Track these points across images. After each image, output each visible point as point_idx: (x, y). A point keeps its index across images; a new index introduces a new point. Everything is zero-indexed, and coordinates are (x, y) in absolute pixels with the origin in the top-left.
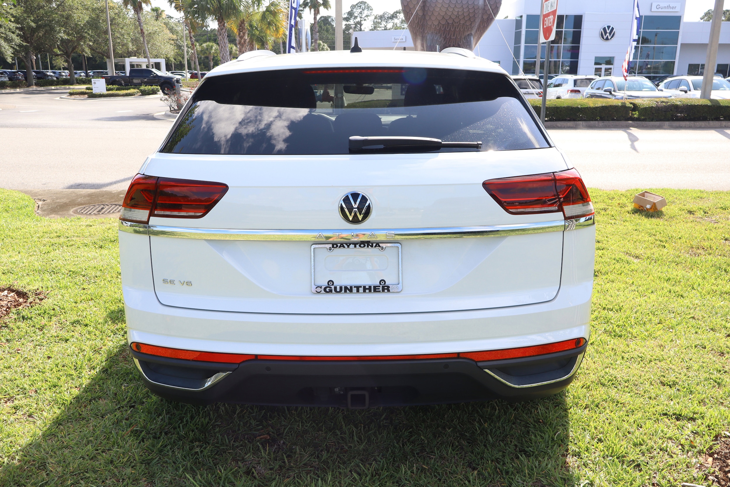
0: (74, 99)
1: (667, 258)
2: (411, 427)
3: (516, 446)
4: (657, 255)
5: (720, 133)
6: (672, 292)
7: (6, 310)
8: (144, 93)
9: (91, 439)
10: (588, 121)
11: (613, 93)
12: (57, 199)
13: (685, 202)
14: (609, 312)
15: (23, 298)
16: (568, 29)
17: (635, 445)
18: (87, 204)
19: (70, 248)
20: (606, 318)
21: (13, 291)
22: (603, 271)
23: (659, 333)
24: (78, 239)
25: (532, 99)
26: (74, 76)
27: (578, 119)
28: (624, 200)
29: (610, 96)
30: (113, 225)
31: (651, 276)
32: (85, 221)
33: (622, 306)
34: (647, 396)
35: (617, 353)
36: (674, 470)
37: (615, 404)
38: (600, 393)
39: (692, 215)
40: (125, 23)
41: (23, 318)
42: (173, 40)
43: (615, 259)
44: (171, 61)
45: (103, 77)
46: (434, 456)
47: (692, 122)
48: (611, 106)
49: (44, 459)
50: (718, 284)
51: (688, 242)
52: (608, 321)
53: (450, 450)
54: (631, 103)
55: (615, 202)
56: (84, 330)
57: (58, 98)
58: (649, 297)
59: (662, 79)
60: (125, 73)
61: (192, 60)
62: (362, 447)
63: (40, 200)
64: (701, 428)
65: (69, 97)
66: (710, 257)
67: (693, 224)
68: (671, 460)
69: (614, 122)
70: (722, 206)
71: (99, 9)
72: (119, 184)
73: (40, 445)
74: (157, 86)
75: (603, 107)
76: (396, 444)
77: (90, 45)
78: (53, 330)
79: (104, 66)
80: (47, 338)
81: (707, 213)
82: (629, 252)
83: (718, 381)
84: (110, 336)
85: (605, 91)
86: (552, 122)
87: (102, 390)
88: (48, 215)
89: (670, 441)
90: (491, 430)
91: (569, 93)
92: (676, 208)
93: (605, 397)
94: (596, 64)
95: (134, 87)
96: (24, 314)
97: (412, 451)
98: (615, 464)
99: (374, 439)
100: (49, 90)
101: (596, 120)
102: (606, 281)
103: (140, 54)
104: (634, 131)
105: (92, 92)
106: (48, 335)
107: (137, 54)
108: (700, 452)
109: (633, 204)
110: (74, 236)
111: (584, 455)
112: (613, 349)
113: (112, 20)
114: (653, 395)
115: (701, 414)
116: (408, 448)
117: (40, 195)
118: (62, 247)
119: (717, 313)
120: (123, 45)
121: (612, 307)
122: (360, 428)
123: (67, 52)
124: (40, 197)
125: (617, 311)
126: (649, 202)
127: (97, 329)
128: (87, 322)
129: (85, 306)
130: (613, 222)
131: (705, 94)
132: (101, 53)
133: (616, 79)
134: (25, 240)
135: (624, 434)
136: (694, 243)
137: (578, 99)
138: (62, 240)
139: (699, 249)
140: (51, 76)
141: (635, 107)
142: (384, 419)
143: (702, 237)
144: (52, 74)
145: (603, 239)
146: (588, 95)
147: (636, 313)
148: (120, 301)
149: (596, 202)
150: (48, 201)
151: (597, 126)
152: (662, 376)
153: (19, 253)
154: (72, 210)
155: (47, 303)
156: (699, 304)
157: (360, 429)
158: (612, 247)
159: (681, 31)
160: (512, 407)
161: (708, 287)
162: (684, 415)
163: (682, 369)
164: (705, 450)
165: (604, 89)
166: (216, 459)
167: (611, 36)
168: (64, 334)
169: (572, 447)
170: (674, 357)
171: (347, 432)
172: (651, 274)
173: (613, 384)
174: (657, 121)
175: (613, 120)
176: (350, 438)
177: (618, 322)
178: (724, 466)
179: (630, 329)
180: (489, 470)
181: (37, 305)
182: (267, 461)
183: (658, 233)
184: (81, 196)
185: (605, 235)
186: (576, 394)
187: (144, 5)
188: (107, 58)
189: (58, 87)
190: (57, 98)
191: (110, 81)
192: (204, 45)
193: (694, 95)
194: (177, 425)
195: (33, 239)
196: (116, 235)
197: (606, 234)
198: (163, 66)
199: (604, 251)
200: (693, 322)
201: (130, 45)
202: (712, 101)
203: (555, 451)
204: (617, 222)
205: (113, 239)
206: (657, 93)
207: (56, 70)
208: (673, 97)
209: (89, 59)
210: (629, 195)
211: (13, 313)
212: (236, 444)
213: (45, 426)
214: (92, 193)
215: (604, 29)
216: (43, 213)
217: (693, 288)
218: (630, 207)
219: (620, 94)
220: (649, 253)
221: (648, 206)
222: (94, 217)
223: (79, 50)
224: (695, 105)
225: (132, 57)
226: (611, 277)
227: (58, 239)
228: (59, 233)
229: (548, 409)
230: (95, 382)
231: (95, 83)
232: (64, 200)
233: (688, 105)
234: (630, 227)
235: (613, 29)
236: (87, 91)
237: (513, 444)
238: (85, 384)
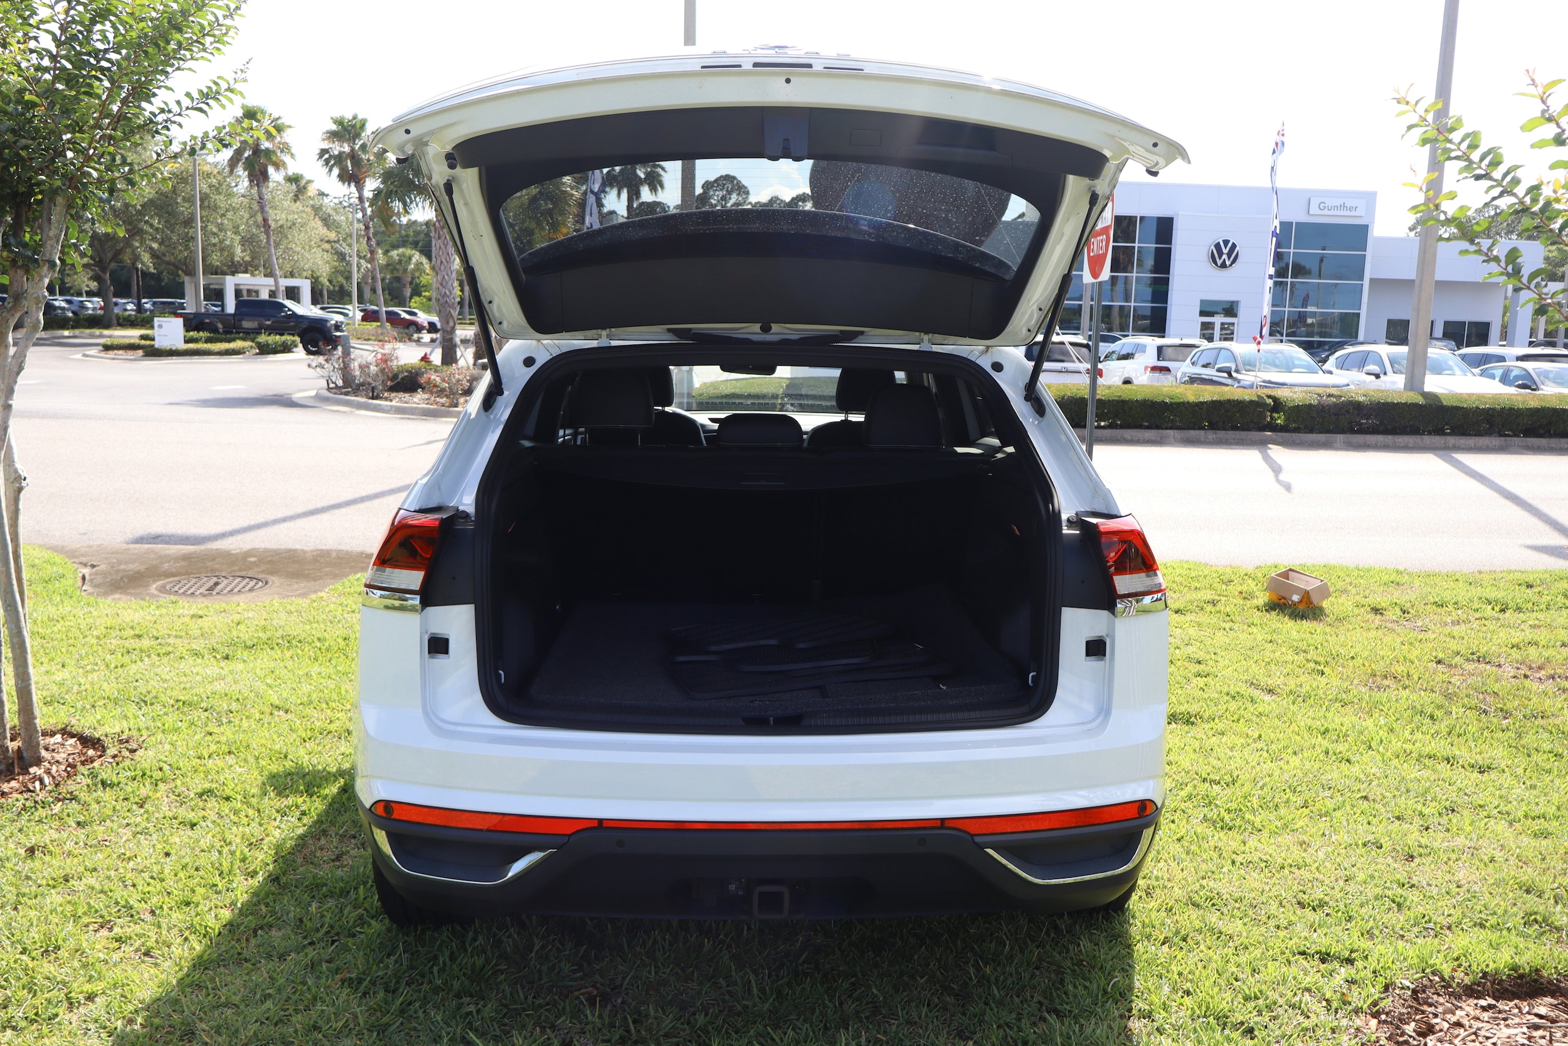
0: (114, 359)
1: (1325, 693)
2: (855, 975)
3: (1040, 1003)
4: (1308, 687)
5: (1444, 460)
6: (1331, 753)
7: (65, 770)
8: (265, 350)
9: (270, 991)
10: (1184, 429)
11: (1234, 375)
12: (120, 563)
13: (1367, 592)
14: (1214, 786)
15: (94, 749)
16: (1144, 244)
17: (1247, 999)
18: (184, 575)
19: (165, 660)
20: (1207, 796)
21: (72, 736)
22: (1206, 716)
23: (1300, 824)
24: (178, 641)
25: (1074, 384)
26: (113, 310)
27: (1166, 425)
28: (1250, 585)
29: (1229, 381)
30: (246, 616)
31: (1294, 724)
32: (187, 607)
33: (1238, 777)
34: (1272, 923)
35: (1224, 854)
36: (1310, 1037)
37: (1215, 937)
38: (1190, 919)
39: (1379, 617)
40: (231, 205)
41: (103, 783)
42: (328, 242)
43: (1228, 694)
44: (322, 285)
45: (177, 315)
46: (896, 1020)
47: (1390, 437)
48: (1229, 401)
49: (189, 1024)
50: (1416, 741)
51: (1367, 664)
52: (1210, 803)
53: (925, 1010)
54: (1269, 397)
55: (1234, 589)
56: (226, 808)
57: (79, 356)
58: (1288, 762)
59: (1334, 347)
60: (223, 306)
61: (366, 283)
62: (767, 1006)
63: (85, 565)
64: (1362, 974)
65: (103, 354)
66: (1405, 693)
67: (1380, 632)
68: (1307, 1021)
69: (1237, 432)
70: (1437, 600)
71: (177, 176)
72: (240, 537)
73: (177, 1001)
74: (293, 335)
75: (1213, 402)
76: (827, 1002)
77: (151, 248)
78: (163, 804)
79: (178, 291)
80: (155, 820)
81: (1408, 613)
82: (1255, 681)
83: (1397, 900)
84: (275, 819)
85: (1219, 370)
86: (1114, 431)
87: (273, 913)
88: (106, 594)
89: (1306, 994)
90: (996, 978)
91: (1148, 372)
92: (1350, 603)
93: (1197, 924)
94: (1203, 313)
95: (244, 336)
96: (104, 776)
97: (857, 1013)
98: (1211, 1027)
99: (788, 994)
100: (59, 338)
101: (1202, 428)
102: (1211, 734)
103: (256, 268)
104: (1277, 452)
105: (153, 346)
106: (157, 815)
107: (250, 268)
108: (1357, 1011)
109: (1268, 594)
110: (169, 635)
111: (1158, 1015)
112: (1216, 847)
113: (204, 197)
114: (1284, 923)
115: (1364, 951)
116: (850, 1007)
117: (83, 555)
118: (149, 656)
119: (1408, 791)
120: (222, 250)
121: (1218, 778)
122: (761, 976)
123: (100, 261)
124: (84, 560)
125: (1228, 785)
126: (1297, 590)
127: (249, 805)
128: (228, 792)
129: (220, 763)
130: (1228, 626)
131: (1412, 383)
132: (174, 265)
133: (1241, 348)
134: (71, 642)
135: (1228, 981)
136: (1380, 667)
137: (1165, 387)
138: (146, 643)
139: (1387, 678)
140: (63, 309)
141: (1278, 405)
142: (804, 962)
143: (1395, 657)
144: (63, 304)
145: (1208, 657)
146: (1187, 378)
147: (1262, 788)
148: (286, 757)
149: (1196, 588)
150: (103, 567)
151: (1202, 439)
152: (1300, 891)
153: (63, 666)
154: (155, 586)
155: (146, 758)
156: (1378, 775)
157: (762, 978)
158: (1223, 673)
159: (1369, 254)
160: (1033, 941)
161: (1396, 745)
162: (1334, 955)
163: (1337, 880)
164: (1365, 1006)
165: (1217, 366)
166: (505, 1025)
167: (1231, 259)
168: (184, 813)
169: (1138, 1004)
170: (1324, 862)
171: (739, 982)
172: (1295, 721)
173: (1213, 905)
174: (1320, 433)
175: (1235, 428)
176: (745, 992)
177: (1229, 804)
178: (1397, 1035)
179: (1250, 817)
180: (994, 1040)
181: (127, 762)
182: (597, 1030)
183: (1312, 648)
184: (168, 558)
185: (1212, 650)
186: (1147, 921)
187: (271, 170)
188: (187, 274)
189: (77, 332)
190: (77, 355)
191: (193, 323)
192: (394, 253)
193: (1393, 383)
194: (427, 969)
195: (87, 639)
196: (256, 635)
197: (1214, 647)
198: (306, 294)
199: (1209, 679)
200: (1365, 805)
201: (238, 250)
202: (1425, 395)
203: (1109, 1011)
204: (1236, 627)
205: (249, 643)
206: (1320, 378)
207: (72, 295)
208: (1352, 387)
209: (145, 274)
210: (1260, 575)
211: (83, 775)
212: (540, 1001)
213: (180, 970)
214: (190, 554)
215: (1218, 246)
216: (97, 590)
217: (1370, 747)
218: (1262, 598)
219: (1247, 378)
220: (1292, 684)
221: (1296, 598)
222: (201, 599)
223: (127, 258)
224: (1394, 403)
225: (241, 275)
226: (1220, 726)
227: (137, 640)
228: (138, 629)
229: (1097, 944)
230: (259, 898)
231: (160, 326)
232: (134, 567)
233: (1379, 402)
234: (1260, 635)
235: (1234, 246)
236: (143, 342)
237: (1035, 1000)
238: (241, 901)
